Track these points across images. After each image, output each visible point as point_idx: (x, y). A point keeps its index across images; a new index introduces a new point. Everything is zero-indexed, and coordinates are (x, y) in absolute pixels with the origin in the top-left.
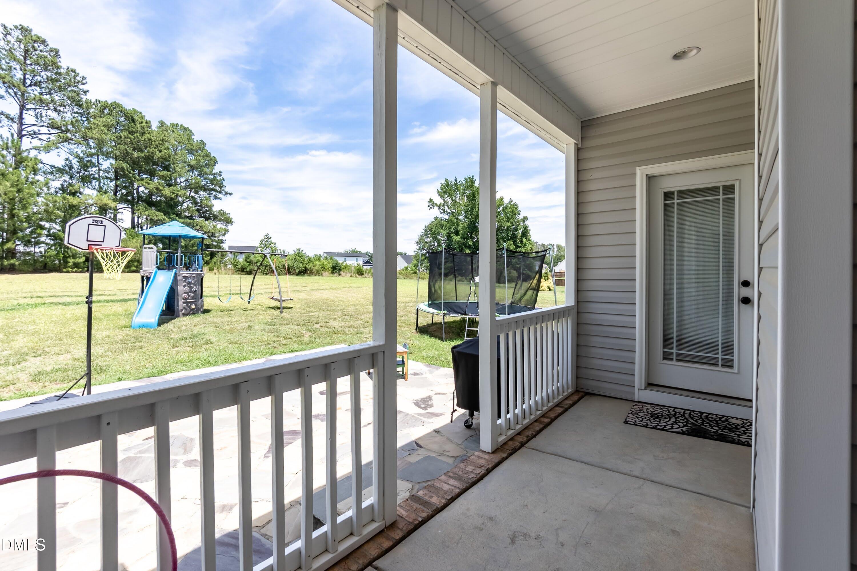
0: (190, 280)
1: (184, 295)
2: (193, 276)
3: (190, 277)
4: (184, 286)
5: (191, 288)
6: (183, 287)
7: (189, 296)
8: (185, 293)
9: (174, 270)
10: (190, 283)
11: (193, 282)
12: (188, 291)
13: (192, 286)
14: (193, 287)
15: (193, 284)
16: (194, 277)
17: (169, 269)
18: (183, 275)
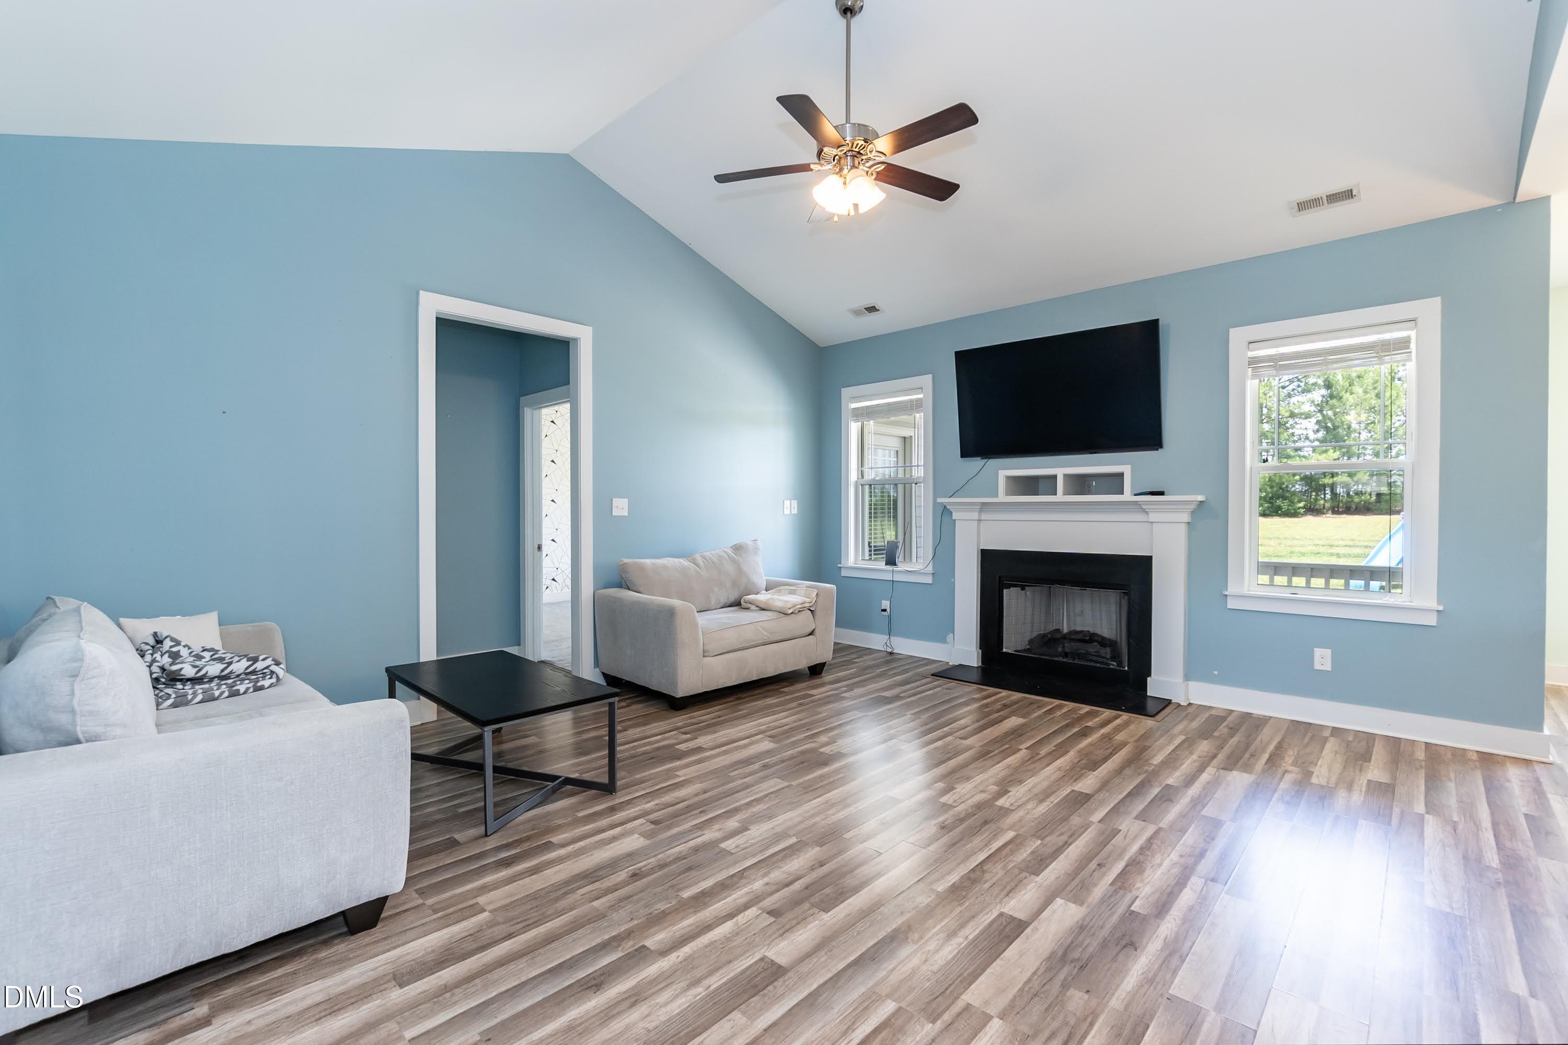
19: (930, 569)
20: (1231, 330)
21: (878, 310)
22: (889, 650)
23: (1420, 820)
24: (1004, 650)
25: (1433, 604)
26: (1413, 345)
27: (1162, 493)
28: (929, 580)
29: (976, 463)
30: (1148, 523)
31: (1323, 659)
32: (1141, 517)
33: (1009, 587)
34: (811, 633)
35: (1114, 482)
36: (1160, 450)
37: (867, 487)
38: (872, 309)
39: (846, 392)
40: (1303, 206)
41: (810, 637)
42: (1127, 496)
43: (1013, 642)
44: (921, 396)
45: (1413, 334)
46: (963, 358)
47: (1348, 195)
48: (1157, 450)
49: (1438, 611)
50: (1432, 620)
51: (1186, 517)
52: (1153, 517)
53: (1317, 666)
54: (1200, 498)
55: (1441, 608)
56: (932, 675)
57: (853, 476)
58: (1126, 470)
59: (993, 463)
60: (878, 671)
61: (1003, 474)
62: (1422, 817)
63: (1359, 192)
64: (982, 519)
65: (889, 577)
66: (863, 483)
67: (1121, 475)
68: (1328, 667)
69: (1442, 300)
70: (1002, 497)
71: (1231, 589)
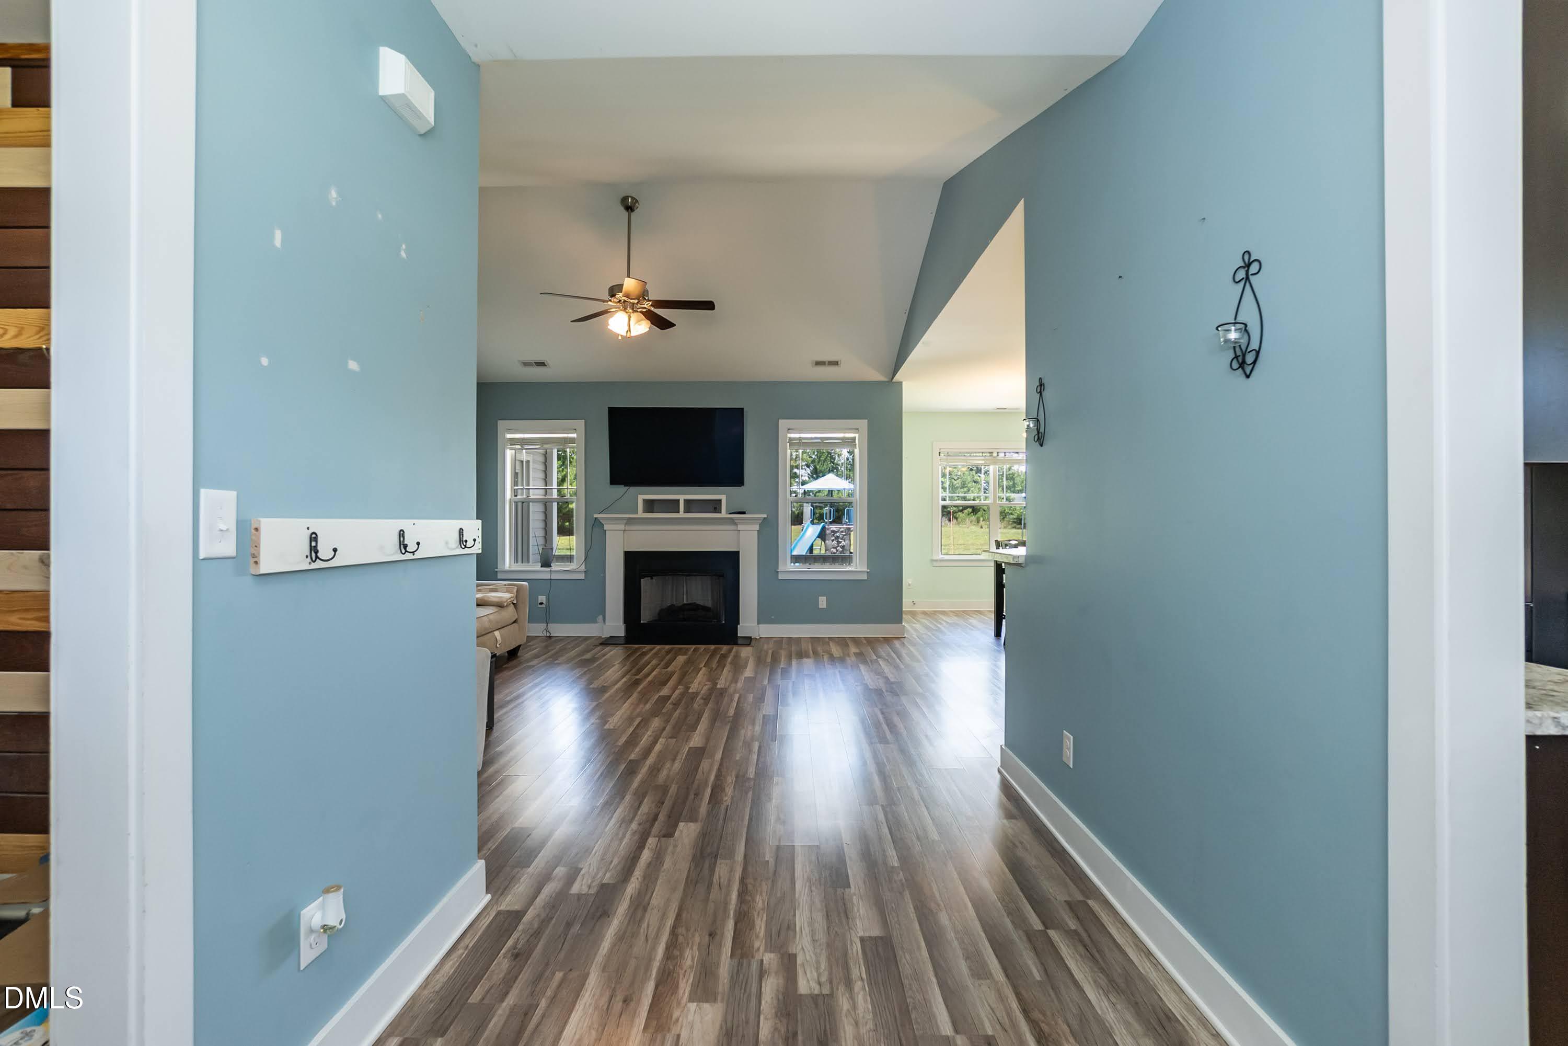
0: (838, 534)
1: (832, 549)
2: (841, 530)
3: (838, 532)
4: (833, 541)
5: (839, 543)
6: (831, 542)
7: (837, 551)
8: (833, 548)
9: (823, 524)
10: (837, 538)
11: (841, 536)
12: (836, 545)
13: (841, 540)
14: (841, 542)
15: (842, 539)
16: (842, 532)
17: (818, 524)
18: (831, 529)
19: (583, 567)
20: (780, 420)
21: (546, 366)
22: (548, 635)
23: (876, 661)
24: (642, 622)
25: (865, 569)
26: (857, 441)
27: (744, 513)
28: (582, 576)
29: (621, 489)
30: (736, 531)
31: (823, 602)
32: (733, 527)
33: (644, 577)
34: (515, 622)
35: (715, 506)
36: (742, 487)
37: (520, 504)
38: (542, 364)
39: (502, 424)
40: (818, 363)
41: (514, 624)
42: (724, 514)
43: (646, 616)
44: (575, 435)
45: (857, 436)
46: (614, 413)
47: (836, 363)
48: (740, 486)
49: (867, 572)
50: (865, 577)
51: (757, 527)
52: (740, 527)
53: (820, 607)
54: (765, 516)
55: (869, 571)
56: (601, 644)
57: (508, 494)
58: (723, 498)
59: (633, 490)
60: (558, 647)
61: (641, 498)
62: (877, 660)
63: (840, 363)
64: (626, 529)
65: (547, 576)
66: (516, 500)
67: (720, 501)
68: (824, 606)
69: (868, 421)
70: (641, 514)
71: (781, 568)
